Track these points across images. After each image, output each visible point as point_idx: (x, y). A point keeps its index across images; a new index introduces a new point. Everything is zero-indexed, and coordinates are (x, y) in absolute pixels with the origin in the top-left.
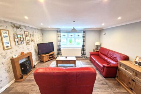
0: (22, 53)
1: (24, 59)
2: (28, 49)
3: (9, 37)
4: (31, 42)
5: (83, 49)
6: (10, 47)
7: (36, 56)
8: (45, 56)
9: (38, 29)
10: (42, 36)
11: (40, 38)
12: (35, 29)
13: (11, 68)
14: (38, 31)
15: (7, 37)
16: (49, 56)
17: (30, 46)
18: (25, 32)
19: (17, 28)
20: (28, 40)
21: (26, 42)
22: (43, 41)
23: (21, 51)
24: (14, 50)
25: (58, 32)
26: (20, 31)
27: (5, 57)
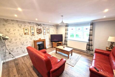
0: (40, 39)
1: (41, 42)
2: (44, 37)
3: (34, 30)
4: (46, 33)
5: (89, 44)
6: (34, 35)
7: (50, 42)
8: (54, 44)
9: (53, 25)
10: (56, 30)
11: (54, 31)
12: (51, 25)
13: (34, 45)
14: (53, 27)
15: (33, 30)
16: (58, 44)
17: (46, 35)
18: (43, 27)
19: (39, 25)
20: (45, 32)
21: (43, 33)
22: (57, 33)
23: (40, 37)
24: (36, 37)
25: (66, 27)
26: (40, 27)
27: (31, 39)
